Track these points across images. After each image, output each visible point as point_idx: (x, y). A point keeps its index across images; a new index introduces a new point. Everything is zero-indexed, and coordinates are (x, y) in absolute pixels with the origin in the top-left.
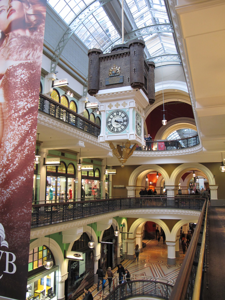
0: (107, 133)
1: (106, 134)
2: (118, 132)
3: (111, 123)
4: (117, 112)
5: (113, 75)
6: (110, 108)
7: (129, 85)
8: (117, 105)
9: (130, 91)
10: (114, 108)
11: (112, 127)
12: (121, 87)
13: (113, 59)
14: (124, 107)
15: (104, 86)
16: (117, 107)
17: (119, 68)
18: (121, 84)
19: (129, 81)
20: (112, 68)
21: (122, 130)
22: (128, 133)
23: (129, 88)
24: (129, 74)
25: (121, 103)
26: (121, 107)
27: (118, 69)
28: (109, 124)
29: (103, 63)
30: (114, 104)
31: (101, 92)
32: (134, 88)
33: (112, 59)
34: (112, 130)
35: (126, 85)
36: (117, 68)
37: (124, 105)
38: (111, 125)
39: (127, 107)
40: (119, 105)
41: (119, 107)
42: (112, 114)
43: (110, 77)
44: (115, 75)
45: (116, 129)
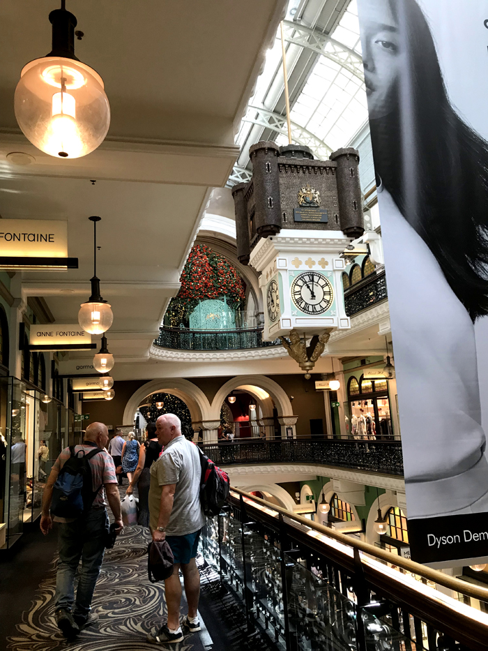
0: (295, 313)
1: (293, 315)
2: (314, 312)
3: (300, 294)
4: (312, 275)
5: (308, 205)
6: (297, 267)
7: (338, 230)
8: (311, 263)
9: (340, 240)
10: (305, 268)
11: (304, 303)
12: (323, 229)
13: (304, 173)
14: (324, 267)
15: (290, 223)
16: (310, 267)
17: (318, 192)
18: (323, 225)
19: (337, 222)
20: (305, 191)
21: (323, 310)
22: (334, 315)
23: (338, 235)
24: (337, 209)
25: (317, 258)
26: (316, 268)
27: (317, 195)
28: (297, 297)
29: (284, 175)
30: (303, 258)
31: (284, 233)
32: (348, 236)
33: (301, 172)
34: (305, 309)
35: (332, 229)
36: (313, 191)
37: (324, 263)
38: (301, 298)
39: (329, 268)
40: (313, 263)
41: (314, 266)
42: (301, 277)
43: (301, 206)
44: (310, 204)
45: (311, 307)
